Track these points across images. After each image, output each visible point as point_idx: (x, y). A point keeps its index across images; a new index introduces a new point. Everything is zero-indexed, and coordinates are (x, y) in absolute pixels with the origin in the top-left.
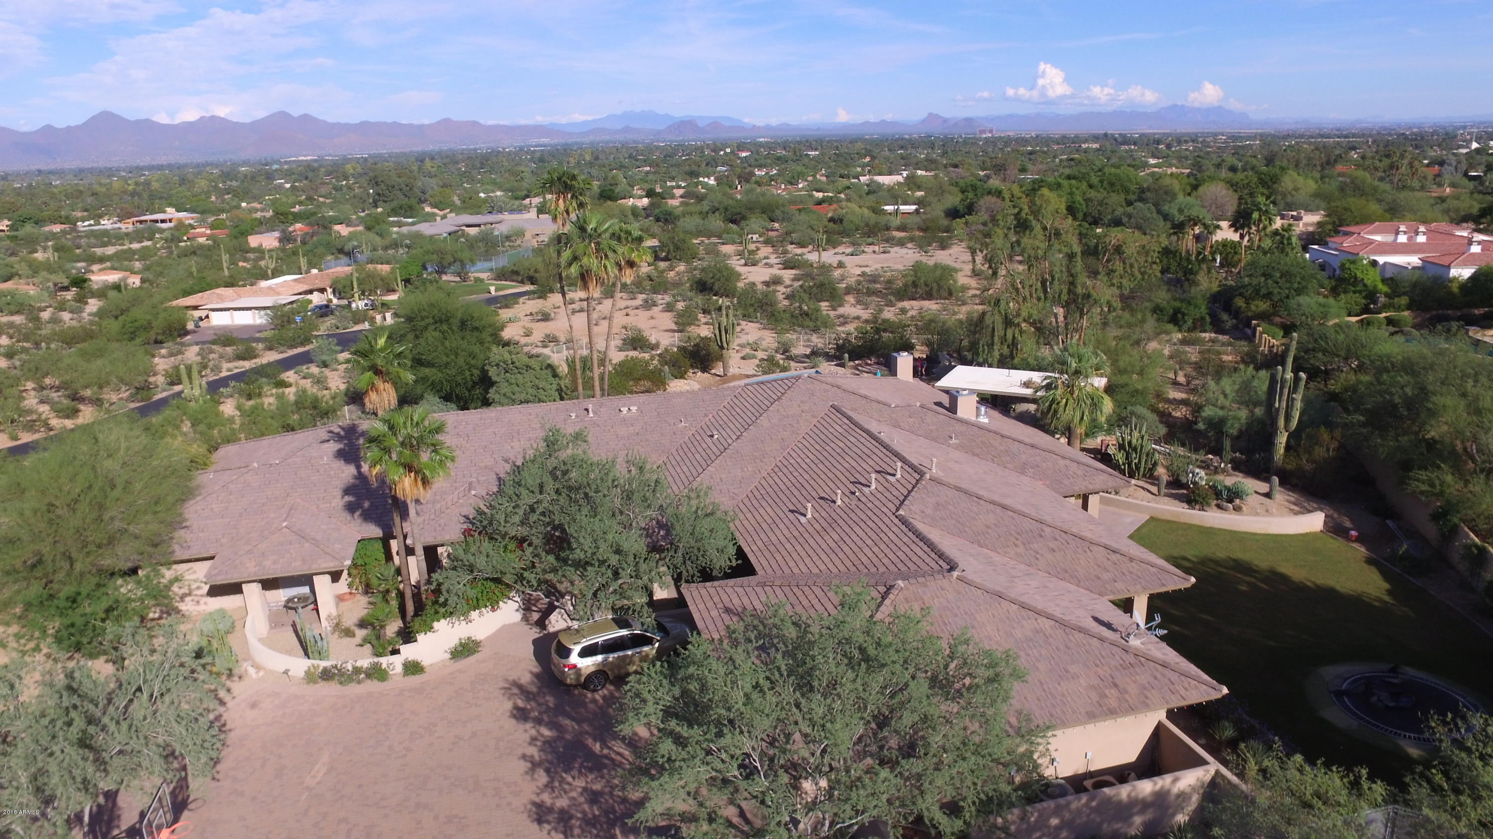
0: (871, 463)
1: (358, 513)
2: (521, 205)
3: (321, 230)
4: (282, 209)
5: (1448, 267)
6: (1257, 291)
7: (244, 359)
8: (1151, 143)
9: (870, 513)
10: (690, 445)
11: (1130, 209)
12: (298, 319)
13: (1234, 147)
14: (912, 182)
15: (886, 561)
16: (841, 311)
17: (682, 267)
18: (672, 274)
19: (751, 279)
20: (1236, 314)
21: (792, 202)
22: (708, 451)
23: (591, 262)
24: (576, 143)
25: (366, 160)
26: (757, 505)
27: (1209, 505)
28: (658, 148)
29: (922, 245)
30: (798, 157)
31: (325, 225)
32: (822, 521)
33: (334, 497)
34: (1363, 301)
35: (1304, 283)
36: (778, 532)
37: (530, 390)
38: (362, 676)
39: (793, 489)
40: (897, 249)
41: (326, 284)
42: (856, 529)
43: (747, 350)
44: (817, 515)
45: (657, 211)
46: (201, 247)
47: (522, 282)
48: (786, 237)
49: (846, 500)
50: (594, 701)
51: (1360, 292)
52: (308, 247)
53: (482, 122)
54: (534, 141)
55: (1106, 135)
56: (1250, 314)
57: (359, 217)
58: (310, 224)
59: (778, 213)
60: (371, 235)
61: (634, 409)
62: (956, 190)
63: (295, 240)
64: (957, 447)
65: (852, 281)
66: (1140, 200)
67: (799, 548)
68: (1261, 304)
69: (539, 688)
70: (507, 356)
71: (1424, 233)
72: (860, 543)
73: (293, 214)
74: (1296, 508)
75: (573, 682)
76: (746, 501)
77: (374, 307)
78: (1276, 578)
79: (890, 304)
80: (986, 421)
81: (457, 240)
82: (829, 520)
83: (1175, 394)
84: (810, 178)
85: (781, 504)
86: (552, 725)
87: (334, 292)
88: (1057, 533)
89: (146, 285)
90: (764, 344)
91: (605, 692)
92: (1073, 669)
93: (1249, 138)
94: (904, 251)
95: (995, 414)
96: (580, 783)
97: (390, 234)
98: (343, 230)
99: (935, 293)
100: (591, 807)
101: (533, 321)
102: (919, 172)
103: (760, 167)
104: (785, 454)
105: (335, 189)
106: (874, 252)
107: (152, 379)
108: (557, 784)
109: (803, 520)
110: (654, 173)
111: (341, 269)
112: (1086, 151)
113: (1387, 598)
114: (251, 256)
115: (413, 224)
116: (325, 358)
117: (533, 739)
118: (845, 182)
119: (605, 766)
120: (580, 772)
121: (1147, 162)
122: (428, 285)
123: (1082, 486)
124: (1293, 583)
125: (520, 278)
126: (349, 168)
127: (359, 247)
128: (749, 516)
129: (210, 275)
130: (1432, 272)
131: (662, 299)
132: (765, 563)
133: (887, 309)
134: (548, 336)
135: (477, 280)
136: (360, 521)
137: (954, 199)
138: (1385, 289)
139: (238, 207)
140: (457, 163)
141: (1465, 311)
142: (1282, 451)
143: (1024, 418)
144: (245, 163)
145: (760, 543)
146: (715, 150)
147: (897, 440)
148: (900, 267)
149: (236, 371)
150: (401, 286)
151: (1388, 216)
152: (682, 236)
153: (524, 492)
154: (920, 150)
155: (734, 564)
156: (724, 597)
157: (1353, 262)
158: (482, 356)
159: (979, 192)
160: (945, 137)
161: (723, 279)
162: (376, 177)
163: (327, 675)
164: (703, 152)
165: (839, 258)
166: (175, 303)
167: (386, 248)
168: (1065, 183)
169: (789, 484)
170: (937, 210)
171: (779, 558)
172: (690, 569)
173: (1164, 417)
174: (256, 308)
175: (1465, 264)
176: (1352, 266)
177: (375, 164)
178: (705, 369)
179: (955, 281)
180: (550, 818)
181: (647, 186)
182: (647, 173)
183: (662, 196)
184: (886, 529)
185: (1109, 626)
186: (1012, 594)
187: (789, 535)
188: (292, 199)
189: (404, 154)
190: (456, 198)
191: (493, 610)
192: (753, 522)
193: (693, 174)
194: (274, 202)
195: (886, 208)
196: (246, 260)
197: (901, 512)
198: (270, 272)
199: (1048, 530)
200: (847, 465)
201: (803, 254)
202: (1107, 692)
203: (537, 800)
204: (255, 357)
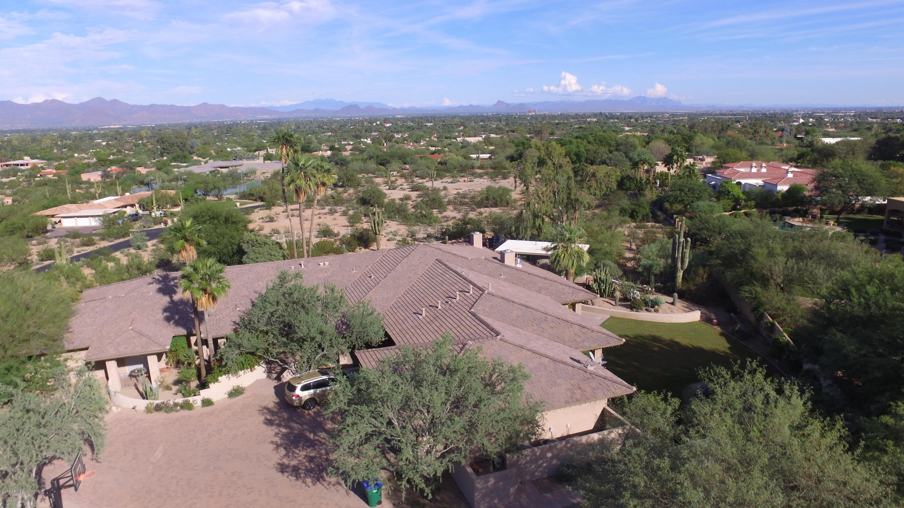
0: (457, 287)
1: (172, 322)
2: (254, 155)
3: (128, 170)
4: (102, 157)
5: (776, 185)
6: (676, 198)
7: (87, 245)
8: (627, 118)
9: (456, 312)
10: (358, 282)
11: (610, 155)
12: (120, 222)
13: (674, 121)
14: (488, 141)
15: (464, 334)
16: (445, 214)
17: (351, 191)
18: (346, 195)
19: (393, 197)
20: (665, 211)
21: (417, 153)
22: (369, 285)
23: (301, 182)
24: (286, 118)
25: (154, 128)
26: (396, 311)
27: (641, 309)
28: (336, 121)
29: (493, 177)
30: (420, 127)
31: (131, 167)
32: (430, 317)
33: (158, 314)
34: (733, 204)
35: (701, 194)
36: (407, 324)
37: (267, 256)
38: (179, 408)
39: (415, 302)
40: (477, 179)
41: (135, 202)
42: (449, 320)
43: (391, 236)
44: (428, 314)
45: (336, 159)
46: (50, 180)
47: (256, 200)
48: (413, 173)
49: (443, 306)
50: (309, 414)
51: (731, 199)
52: (120, 180)
53: (228, 105)
54: (260, 117)
55: (601, 113)
56: (673, 212)
57: (152, 163)
58: (122, 167)
59: (408, 159)
60: (161, 173)
61: (327, 263)
62: (512, 145)
63: (112, 176)
64: (504, 280)
65: (451, 197)
66: (617, 150)
67: (418, 331)
68: (678, 206)
69: (279, 409)
70: (253, 237)
71: (765, 167)
72: (450, 326)
73: (109, 160)
74: (687, 310)
75: (298, 405)
76: (390, 310)
77: (166, 215)
78: (673, 344)
79: (473, 210)
80: (521, 266)
81: (215, 176)
82: (435, 316)
83: (628, 255)
84: (427, 139)
85: (409, 310)
86: (286, 427)
87: (140, 207)
88: (554, 319)
89: (16, 203)
90: (400, 233)
91: (315, 410)
92: (558, 381)
93: (682, 115)
94: (482, 180)
95: (527, 264)
96: (303, 453)
97: (173, 173)
98: (142, 170)
99: (499, 203)
100: (310, 464)
101: (263, 222)
102: (492, 135)
103: (398, 132)
104: (411, 285)
105: (135, 145)
106: (465, 181)
107: (29, 258)
108: (291, 454)
109: (420, 317)
110: (334, 136)
111: (144, 193)
112: (589, 123)
113: (728, 351)
114: (83, 186)
115: (187, 167)
116: (139, 243)
117: (276, 434)
118: (448, 141)
119: (317, 445)
120: (303, 448)
121: (623, 129)
122: (199, 201)
123: (571, 299)
124: (682, 346)
125: (254, 198)
126: (143, 133)
127: (154, 180)
128: (392, 317)
129: (60, 197)
130: (769, 187)
131: (340, 209)
132: (400, 339)
133: (471, 212)
134: (273, 230)
135: (228, 199)
136: (173, 326)
137: (511, 151)
138: (744, 197)
139: (73, 156)
140: (212, 130)
141: (784, 208)
142: (680, 280)
143: (543, 267)
144: (74, 130)
145: (397, 330)
146: (371, 122)
147: (471, 276)
148: (479, 189)
149: (83, 252)
150: (182, 203)
151: (749, 158)
152: (351, 173)
153: (269, 305)
154: (493, 122)
155: (383, 339)
156: (379, 356)
157: (727, 183)
158: (238, 238)
159: (526, 146)
160: (508, 114)
161: (376, 197)
162: (162, 138)
163: (158, 408)
164: (363, 124)
165: (444, 184)
166: (39, 213)
167: (171, 181)
168: (574, 141)
169: (413, 300)
170: (501, 157)
171: (408, 336)
172: (360, 343)
173: (622, 266)
174: (92, 216)
175: (784, 184)
176: (726, 185)
177: (160, 130)
178: (366, 247)
179: (510, 197)
180: (288, 470)
181: (330, 144)
182: (330, 136)
183: (339, 150)
184: (464, 319)
185: (578, 362)
186: (529, 347)
187: (413, 325)
188: (108, 152)
189: (178, 125)
190: (212, 151)
191: (251, 371)
192: (394, 320)
193: (358, 137)
194: (96, 154)
195: (472, 156)
196: (80, 188)
197: (472, 310)
198: (97, 195)
199: (549, 317)
200: (444, 289)
201: (423, 183)
202: (575, 391)
203: (280, 462)
204: (94, 244)
